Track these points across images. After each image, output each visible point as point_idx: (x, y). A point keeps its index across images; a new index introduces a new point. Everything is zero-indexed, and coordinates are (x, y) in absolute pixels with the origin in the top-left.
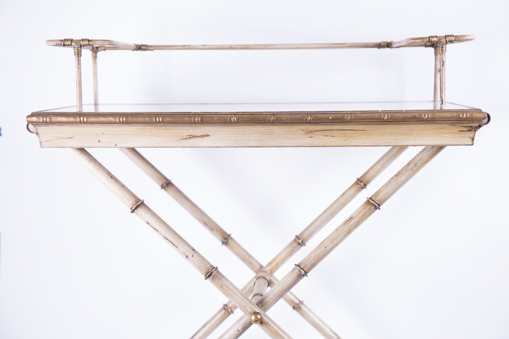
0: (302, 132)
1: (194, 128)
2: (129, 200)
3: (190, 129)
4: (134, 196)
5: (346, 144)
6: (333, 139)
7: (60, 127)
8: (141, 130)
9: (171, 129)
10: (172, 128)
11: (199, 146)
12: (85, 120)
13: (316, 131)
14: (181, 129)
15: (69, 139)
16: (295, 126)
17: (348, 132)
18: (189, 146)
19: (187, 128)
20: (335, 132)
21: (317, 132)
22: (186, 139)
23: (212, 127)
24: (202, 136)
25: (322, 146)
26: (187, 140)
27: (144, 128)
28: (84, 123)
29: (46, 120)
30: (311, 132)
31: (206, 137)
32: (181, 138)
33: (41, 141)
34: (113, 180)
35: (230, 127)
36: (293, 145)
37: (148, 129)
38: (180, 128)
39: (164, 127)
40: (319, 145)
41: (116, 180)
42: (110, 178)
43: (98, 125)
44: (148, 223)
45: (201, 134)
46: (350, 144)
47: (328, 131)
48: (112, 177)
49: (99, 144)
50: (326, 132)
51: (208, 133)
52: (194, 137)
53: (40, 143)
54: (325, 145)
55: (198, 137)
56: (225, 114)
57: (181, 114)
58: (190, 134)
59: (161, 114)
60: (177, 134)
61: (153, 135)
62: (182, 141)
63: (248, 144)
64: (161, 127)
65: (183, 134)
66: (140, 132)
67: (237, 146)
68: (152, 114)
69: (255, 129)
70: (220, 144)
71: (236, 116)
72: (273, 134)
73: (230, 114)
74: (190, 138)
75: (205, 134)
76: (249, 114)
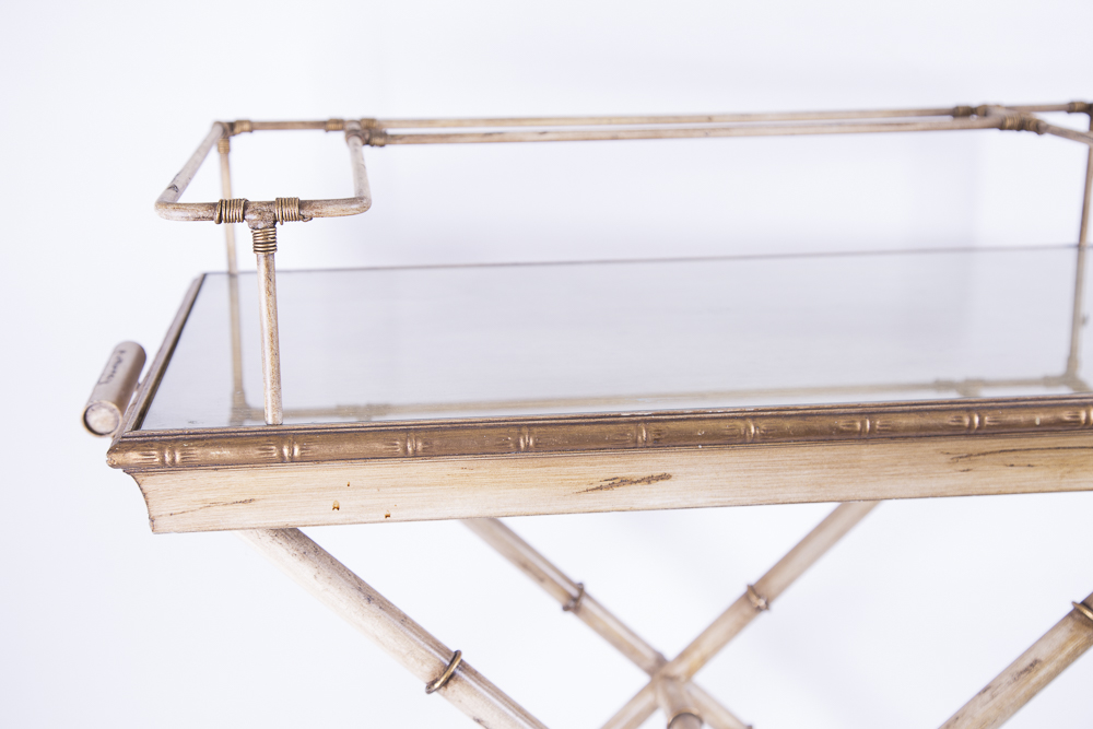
0: (944, 458)
1: (626, 459)
2: (423, 663)
3: (614, 463)
4: (438, 646)
5: (1064, 486)
6: (1029, 474)
7: (215, 472)
8: (466, 472)
9: (557, 465)
10: (562, 461)
11: (636, 506)
12: (297, 452)
13: (984, 454)
14: (587, 464)
15: (241, 506)
16: (926, 444)
17: (1075, 453)
18: (609, 507)
19: (607, 459)
20: (1037, 454)
21: (987, 457)
22: (601, 488)
23: (680, 455)
24: (649, 480)
25: (997, 494)
26: (604, 492)
27: (475, 464)
28: (292, 460)
29: (173, 460)
30: (969, 456)
31: (660, 482)
32: (585, 487)
33: (153, 514)
34: (374, 607)
35: (733, 453)
36: (912, 494)
37: (486, 467)
38: (585, 460)
40: (987, 491)
41: (385, 606)
42: (365, 603)
43: (336, 464)
44: (478, 721)
45: (646, 474)
46: (1077, 486)
47: (1018, 454)
48: (371, 596)
49: (336, 516)
50: (1013, 454)
51: (668, 472)
52: (624, 482)
53: (152, 520)
54: (1003, 490)
55: (635, 482)
56: (725, 418)
57: (592, 420)
58: (614, 476)
59: (529, 426)
60: (574, 477)
61: (500, 482)
62: (586, 494)
63: (781, 498)
64: (529, 462)
65: (592, 476)
66: (462, 475)
67: (749, 502)
68: (503, 426)
69: (807, 453)
70: (700, 501)
71: (758, 422)
72: (858, 467)
73: (737, 418)
74: (611, 486)
75: (659, 473)
76: (796, 415)
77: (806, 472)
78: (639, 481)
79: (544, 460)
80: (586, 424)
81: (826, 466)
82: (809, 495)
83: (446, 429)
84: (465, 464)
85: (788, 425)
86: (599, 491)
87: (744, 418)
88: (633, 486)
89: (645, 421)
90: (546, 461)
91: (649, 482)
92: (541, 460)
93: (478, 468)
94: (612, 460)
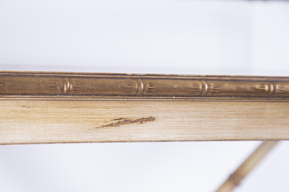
1: (129, 104)
3: (121, 107)
8: (25, 109)
9: (85, 107)
10: (88, 104)
11: (133, 139)
14: (104, 107)
18: (116, 139)
19: (117, 104)
22: (112, 125)
23: (161, 103)
24: (142, 120)
26: (113, 129)
27: (31, 103)
31: (148, 122)
32: (102, 124)
38: (103, 104)
39: (72, 103)
45: (140, 116)
51: (153, 115)
52: (127, 121)
55: (133, 122)
56: (189, 79)
57: (109, 76)
58: (120, 116)
59: (69, 77)
60: (95, 116)
61: (47, 118)
62: (102, 129)
63: (219, 137)
64: (68, 103)
65: (107, 116)
66: (22, 112)
67: (200, 138)
68: (52, 76)
69: (235, 107)
70: (172, 137)
71: (210, 83)
72: (263, 118)
73: (196, 80)
74: (118, 124)
75: (147, 116)
76: (230, 80)
77: (234, 120)
78: (135, 121)
79: (77, 102)
80: (106, 78)
81: (245, 116)
82: (235, 135)
83: (13, 76)
84: (24, 103)
85: (227, 86)
86: (110, 127)
87: (200, 80)
88: (132, 125)
89: (142, 79)
90: (78, 103)
91: (142, 122)
92: (75, 102)
93: (34, 106)
94: (120, 105)
